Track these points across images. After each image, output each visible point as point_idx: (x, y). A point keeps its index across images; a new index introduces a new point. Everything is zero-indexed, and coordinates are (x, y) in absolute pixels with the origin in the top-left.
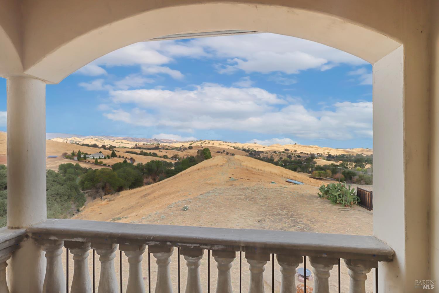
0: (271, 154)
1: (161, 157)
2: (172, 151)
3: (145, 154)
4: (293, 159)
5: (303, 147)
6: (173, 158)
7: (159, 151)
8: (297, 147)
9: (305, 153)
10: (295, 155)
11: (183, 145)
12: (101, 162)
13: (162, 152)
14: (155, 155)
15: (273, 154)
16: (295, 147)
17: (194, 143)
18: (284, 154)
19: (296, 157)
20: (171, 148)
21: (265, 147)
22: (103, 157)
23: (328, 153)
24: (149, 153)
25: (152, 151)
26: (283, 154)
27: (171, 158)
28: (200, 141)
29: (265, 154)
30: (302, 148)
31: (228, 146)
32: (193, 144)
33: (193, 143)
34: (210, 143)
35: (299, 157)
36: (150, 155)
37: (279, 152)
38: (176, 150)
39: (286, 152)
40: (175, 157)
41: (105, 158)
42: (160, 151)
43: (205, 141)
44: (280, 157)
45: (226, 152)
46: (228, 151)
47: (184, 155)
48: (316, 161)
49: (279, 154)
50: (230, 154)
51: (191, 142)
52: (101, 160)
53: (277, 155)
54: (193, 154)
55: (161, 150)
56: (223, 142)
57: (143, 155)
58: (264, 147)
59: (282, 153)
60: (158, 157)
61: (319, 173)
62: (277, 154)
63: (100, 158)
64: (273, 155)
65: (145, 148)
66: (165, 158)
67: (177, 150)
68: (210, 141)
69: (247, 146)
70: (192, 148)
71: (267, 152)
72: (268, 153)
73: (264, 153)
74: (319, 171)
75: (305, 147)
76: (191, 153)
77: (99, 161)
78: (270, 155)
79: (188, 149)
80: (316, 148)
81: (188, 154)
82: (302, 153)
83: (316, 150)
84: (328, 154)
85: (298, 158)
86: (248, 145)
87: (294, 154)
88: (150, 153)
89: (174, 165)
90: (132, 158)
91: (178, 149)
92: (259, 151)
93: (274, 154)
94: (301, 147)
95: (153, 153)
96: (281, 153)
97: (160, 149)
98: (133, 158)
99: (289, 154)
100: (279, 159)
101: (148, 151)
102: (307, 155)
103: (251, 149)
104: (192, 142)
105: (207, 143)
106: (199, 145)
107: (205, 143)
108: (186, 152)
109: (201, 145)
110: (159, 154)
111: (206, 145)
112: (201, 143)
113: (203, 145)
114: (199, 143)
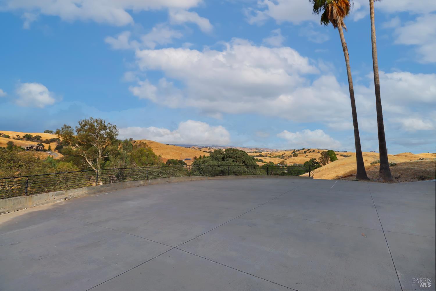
1: (268, 163)
2: (276, 159)
11: (285, 154)
13: (266, 159)
17: (297, 151)
28: (303, 149)
34: (315, 152)
40: (282, 163)
42: (264, 158)
47: (290, 162)
51: (293, 151)
54: (299, 161)
60: (265, 162)
67: (279, 158)
70: (298, 156)
79: (293, 157)
81: (294, 161)
88: (257, 159)
91: (280, 157)
95: (259, 160)
97: (264, 156)
105: (312, 151)
106: (302, 154)
107: (309, 151)
108: (291, 159)
109: (305, 154)
110: (264, 160)
111: (310, 153)
112: (305, 152)
113: (307, 154)
114: (302, 152)
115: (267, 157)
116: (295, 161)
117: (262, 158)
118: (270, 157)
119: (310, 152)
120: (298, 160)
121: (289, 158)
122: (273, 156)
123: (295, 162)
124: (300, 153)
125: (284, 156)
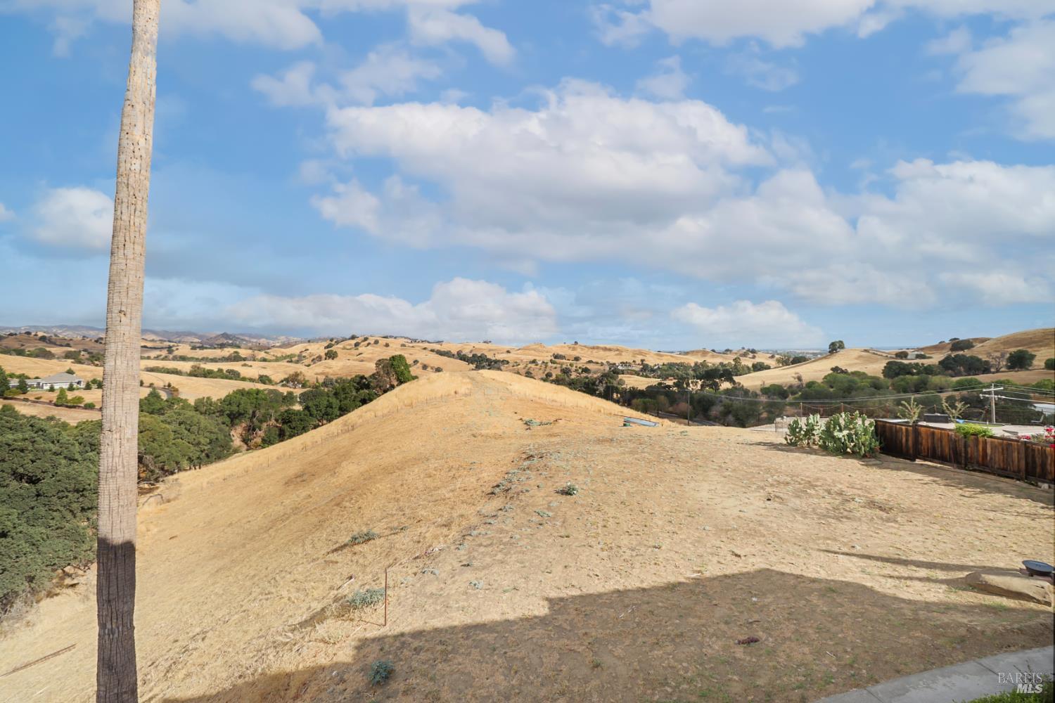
0: (526, 366)
1: (252, 380)
2: (280, 365)
3: (207, 374)
4: (574, 376)
5: (591, 350)
6: (288, 382)
7: (243, 365)
8: (579, 350)
9: (597, 363)
10: (576, 367)
11: (307, 350)
12: (80, 399)
13: (251, 366)
14: (233, 375)
15: (529, 365)
16: (574, 349)
17: (337, 343)
18: (555, 365)
19: (580, 371)
20: (274, 358)
21: (511, 351)
22: (83, 385)
23: (642, 361)
24: (216, 370)
25: (226, 366)
26: (551, 367)
27: (282, 381)
28: (353, 337)
29: (513, 366)
30: (589, 353)
31: (425, 349)
32: (333, 345)
33: (333, 343)
34: (379, 344)
35: (586, 370)
36: (220, 374)
37: (543, 362)
38: (288, 362)
39: (557, 360)
40: (293, 379)
41: (88, 387)
42: (245, 365)
43: (366, 339)
44: (546, 373)
45: (421, 364)
46: (425, 363)
47: (317, 374)
48: (624, 379)
49: (543, 366)
50: (432, 368)
51: (329, 342)
52: (76, 393)
53: (540, 369)
54: (339, 370)
55: (249, 363)
56: (410, 341)
57: (201, 377)
58: (508, 352)
59: (550, 364)
60: (244, 379)
61: (644, 403)
62: (538, 367)
63: (71, 389)
64: (531, 367)
65: (200, 358)
66: (264, 383)
67: (291, 362)
68: (378, 338)
69: (469, 350)
70: (337, 356)
71: (516, 362)
72: (519, 365)
73: (511, 364)
74: (642, 400)
75: (596, 350)
76: (336, 369)
77: (70, 395)
78: (524, 368)
79: (326, 359)
80: (618, 352)
81: (327, 370)
82: (590, 362)
83: (616, 355)
84: (642, 364)
85: (584, 375)
86: (471, 348)
87: (575, 365)
88: (220, 370)
89: (299, 400)
90: (169, 385)
91: (293, 359)
92: (499, 361)
93: (533, 366)
94: (587, 349)
95: (228, 371)
96: (547, 363)
97: (245, 359)
98: (172, 385)
99: (564, 366)
100: (545, 376)
101: (214, 367)
102: (602, 368)
103: (479, 355)
104: (332, 340)
105: (372, 342)
106: (350, 349)
107: (367, 342)
108: (320, 365)
109: (357, 349)
110: (244, 372)
111: (369, 347)
112: (357, 345)
113: (361, 349)
114: (350, 345)
115: (254, 360)
116: (330, 371)
117: (236, 367)
118: (265, 360)
119: (369, 344)
120: (337, 366)
121: (314, 363)
122: (274, 355)
123: (328, 373)
124: (344, 348)
125: (304, 357)
